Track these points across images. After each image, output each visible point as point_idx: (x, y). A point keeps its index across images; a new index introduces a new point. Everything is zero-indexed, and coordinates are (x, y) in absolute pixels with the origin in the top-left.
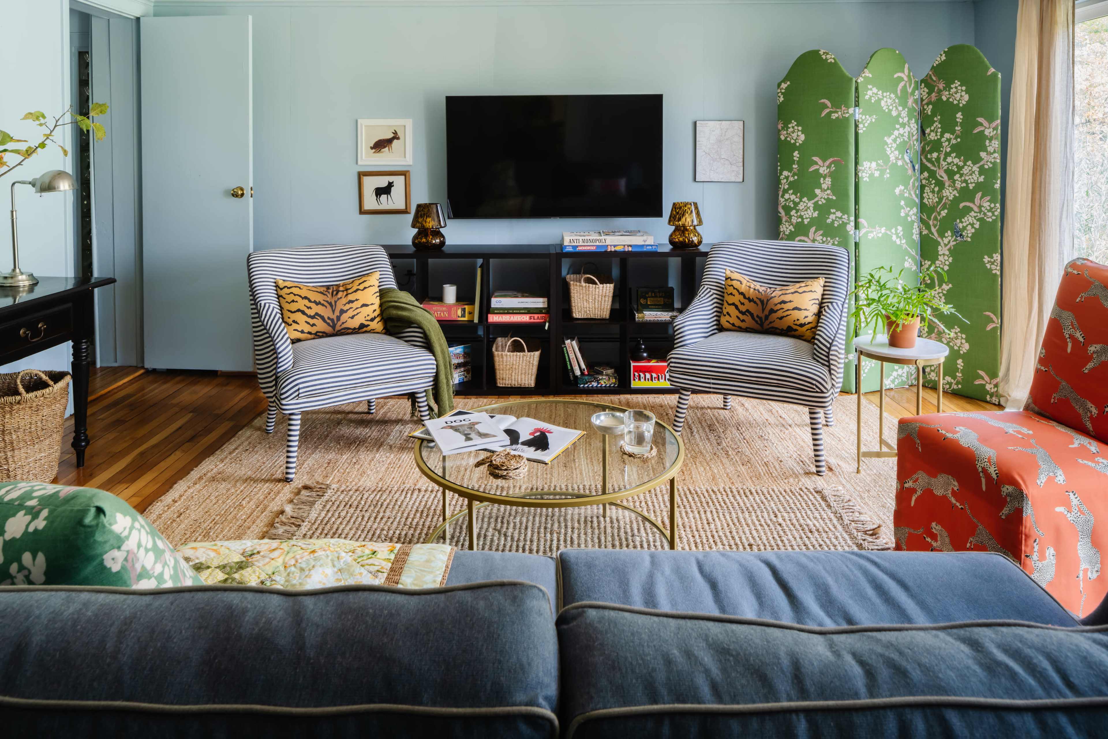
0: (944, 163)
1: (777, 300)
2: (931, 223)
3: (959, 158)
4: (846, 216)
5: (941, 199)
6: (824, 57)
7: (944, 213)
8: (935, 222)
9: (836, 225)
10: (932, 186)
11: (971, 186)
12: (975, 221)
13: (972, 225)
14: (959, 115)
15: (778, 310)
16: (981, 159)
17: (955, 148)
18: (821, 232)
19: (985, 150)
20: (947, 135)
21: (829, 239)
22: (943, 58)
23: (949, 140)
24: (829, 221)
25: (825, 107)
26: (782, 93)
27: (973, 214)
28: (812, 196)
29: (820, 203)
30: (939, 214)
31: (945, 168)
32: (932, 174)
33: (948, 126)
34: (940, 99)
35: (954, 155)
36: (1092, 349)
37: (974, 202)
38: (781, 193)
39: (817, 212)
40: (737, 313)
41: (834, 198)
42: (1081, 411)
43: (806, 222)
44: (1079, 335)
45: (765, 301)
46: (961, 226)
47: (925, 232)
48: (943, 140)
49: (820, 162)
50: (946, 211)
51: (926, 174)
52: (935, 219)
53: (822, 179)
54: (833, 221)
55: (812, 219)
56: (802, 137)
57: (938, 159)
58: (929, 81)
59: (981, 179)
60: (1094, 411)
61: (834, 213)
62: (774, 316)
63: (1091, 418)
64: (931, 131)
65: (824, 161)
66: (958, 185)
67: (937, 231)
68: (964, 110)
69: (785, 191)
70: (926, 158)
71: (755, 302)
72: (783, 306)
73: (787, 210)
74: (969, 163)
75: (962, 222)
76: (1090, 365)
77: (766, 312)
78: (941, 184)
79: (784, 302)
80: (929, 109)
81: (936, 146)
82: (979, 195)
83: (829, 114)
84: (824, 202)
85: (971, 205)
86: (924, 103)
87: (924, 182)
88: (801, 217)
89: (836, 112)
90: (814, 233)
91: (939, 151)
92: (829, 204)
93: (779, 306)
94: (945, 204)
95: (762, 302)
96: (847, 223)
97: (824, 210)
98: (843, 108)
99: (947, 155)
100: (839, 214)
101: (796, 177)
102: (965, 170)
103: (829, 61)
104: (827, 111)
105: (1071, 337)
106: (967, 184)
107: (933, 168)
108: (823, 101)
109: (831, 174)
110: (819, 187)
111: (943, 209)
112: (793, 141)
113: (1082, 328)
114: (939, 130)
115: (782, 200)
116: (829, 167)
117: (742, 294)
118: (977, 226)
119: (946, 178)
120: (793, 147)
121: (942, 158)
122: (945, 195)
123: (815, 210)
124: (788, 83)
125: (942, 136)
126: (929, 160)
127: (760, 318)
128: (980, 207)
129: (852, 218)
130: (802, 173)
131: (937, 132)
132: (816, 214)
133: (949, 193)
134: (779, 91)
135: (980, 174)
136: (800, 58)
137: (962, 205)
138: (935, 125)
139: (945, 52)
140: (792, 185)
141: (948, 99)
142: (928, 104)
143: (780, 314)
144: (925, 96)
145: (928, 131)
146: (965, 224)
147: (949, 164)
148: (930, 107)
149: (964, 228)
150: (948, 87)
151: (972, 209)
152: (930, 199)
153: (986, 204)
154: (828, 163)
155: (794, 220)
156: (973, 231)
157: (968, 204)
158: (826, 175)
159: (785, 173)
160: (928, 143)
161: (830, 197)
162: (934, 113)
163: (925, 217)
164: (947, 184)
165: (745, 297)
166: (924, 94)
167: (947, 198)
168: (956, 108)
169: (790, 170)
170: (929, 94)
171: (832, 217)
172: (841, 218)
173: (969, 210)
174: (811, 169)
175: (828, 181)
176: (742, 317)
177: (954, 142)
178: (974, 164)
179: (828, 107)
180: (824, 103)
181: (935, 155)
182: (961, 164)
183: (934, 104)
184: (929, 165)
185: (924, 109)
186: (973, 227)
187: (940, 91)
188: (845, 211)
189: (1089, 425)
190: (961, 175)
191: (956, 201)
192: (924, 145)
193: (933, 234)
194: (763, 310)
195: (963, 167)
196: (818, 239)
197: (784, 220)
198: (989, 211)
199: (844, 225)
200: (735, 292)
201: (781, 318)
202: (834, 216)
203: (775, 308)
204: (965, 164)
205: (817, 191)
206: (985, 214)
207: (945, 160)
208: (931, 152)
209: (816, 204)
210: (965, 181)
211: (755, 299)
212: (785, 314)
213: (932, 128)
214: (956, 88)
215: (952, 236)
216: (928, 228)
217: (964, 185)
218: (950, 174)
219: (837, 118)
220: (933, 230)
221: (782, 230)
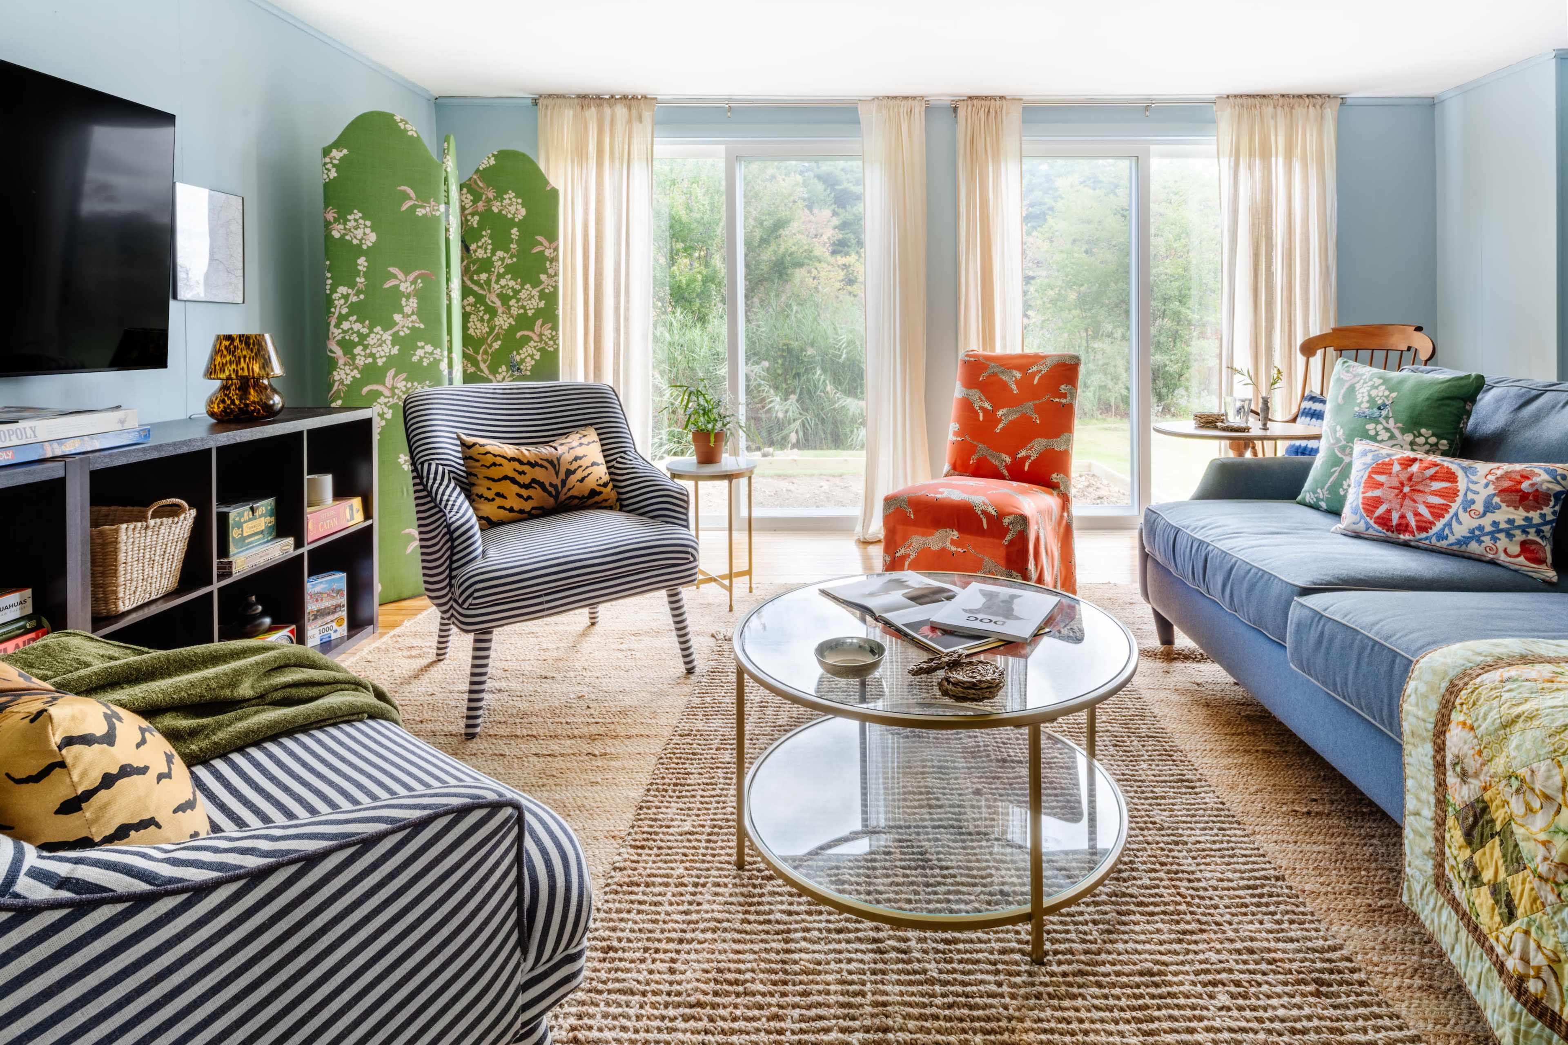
0: (496, 287)
1: (568, 457)
2: (479, 358)
3: (516, 280)
4: (439, 350)
5: (492, 329)
6: (402, 125)
7: (497, 345)
8: (485, 357)
9: (425, 364)
10: (481, 314)
11: (530, 313)
12: (535, 352)
13: (532, 356)
14: (514, 231)
15: (576, 470)
16: (542, 282)
17: (509, 269)
18: (404, 375)
19: (546, 273)
20: (500, 254)
21: (416, 384)
22: (492, 162)
23: (502, 259)
24: (415, 359)
25: (407, 197)
26: (334, 166)
27: (532, 344)
28: (388, 324)
29: (402, 334)
30: (490, 346)
31: (498, 291)
32: (480, 299)
33: (500, 242)
34: (489, 210)
35: (509, 277)
36: (1000, 413)
37: (533, 331)
38: (333, 322)
39: (397, 347)
40: (516, 489)
41: (422, 326)
42: (997, 463)
43: (380, 362)
44: (987, 406)
45: (556, 462)
46: (518, 358)
47: (471, 370)
48: (494, 258)
49: (401, 276)
50: (499, 342)
51: (471, 299)
52: (486, 352)
53: (404, 299)
54: (421, 359)
55: (390, 358)
56: (373, 237)
57: (488, 282)
58: (474, 186)
59: (542, 304)
60: (1008, 459)
61: (423, 348)
62: (573, 478)
63: (1006, 466)
64: (478, 247)
65: (407, 273)
66: (515, 311)
67: (488, 367)
68: (520, 225)
69: (342, 318)
70: (471, 279)
71: (542, 466)
72: (579, 462)
73: (347, 346)
74: (528, 286)
75: (519, 354)
76: (1001, 426)
77: (562, 475)
78: (492, 312)
79: (576, 459)
80: (475, 221)
81: (486, 265)
82: (539, 322)
83: (413, 208)
84: (408, 332)
85: (530, 334)
86: (467, 212)
87: (468, 309)
88: (372, 355)
89: (424, 207)
90: (394, 379)
91: (488, 271)
92: (416, 335)
93: (575, 465)
94: (498, 334)
95: (551, 462)
96: (440, 360)
97: (407, 343)
98: (433, 203)
99: (500, 276)
100: (429, 348)
101: (362, 297)
102: (523, 295)
103: (410, 133)
104: (409, 204)
105: (981, 408)
106: (526, 310)
107: (481, 292)
108: (403, 188)
109: (417, 294)
110: (400, 310)
111: (495, 341)
112: (355, 242)
113: (989, 399)
114: (490, 247)
115: (337, 332)
116: (414, 282)
117: (513, 459)
118: (537, 357)
119: (498, 303)
120: (358, 251)
121: (493, 280)
122: (497, 323)
123: (393, 345)
124: (345, 151)
125: (493, 253)
126: (477, 283)
127: (555, 486)
128: (541, 335)
129: (446, 353)
130: (371, 289)
131: (486, 249)
132: (395, 350)
133: (503, 321)
134: (327, 160)
135: (540, 299)
136: (358, 119)
137: (519, 335)
138: (483, 240)
139: (493, 155)
140: (354, 309)
141: (500, 211)
142: (473, 215)
143: (579, 475)
144: (468, 204)
145: (473, 247)
146: (523, 356)
147: (502, 287)
148: (477, 218)
149: (523, 361)
150: (499, 196)
151: (531, 339)
152: (478, 328)
153: (547, 333)
154: (412, 277)
155: (360, 361)
156: (533, 362)
157: (526, 333)
158: (409, 294)
159: (343, 290)
160: (474, 262)
161: (417, 325)
162: (482, 226)
163: (470, 351)
164: (500, 311)
165: (521, 463)
166: (466, 201)
167: (501, 327)
168: (512, 223)
169: (352, 285)
170: (475, 202)
171: (420, 352)
172: (432, 353)
173: (528, 339)
174: (387, 285)
175: (413, 303)
176: (524, 492)
177: (509, 261)
178: (533, 287)
179: (411, 199)
180: (404, 192)
181: (484, 276)
182: (518, 287)
183: (481, 215)
184: (476, 288)
185: (468, 221)
186: (532, 358)
187: (488, 201)
188: (437, 344)
189: (1005, 472)
190: (518, 300)
191: (512, 330)
192: (468, 264)
193: (482, 371)
194: (557, 473)
195: (520, 291)
196: (399, 385)
197: (341, 362)
198: (550, 339)
199: (437, 362)
200: (499, 460)
201: (582, 480)
202: (422, 352)
203: (572, 468)
204: (523, 288)
205: (397, 317)
206: (546, 343)
207: (497, 282)
208: (478, 272)
209: (395, 335)
210: (523, 307)
211: (540, 462)
212: (585, 473)
213: (480, 244)
214: (510, 199)
215: (507, 372)
216: (475, 363)
217: (522, 311)
218: (504, 298)
219: (425, 216)
220: (483, 366)
221: (337, 378)
